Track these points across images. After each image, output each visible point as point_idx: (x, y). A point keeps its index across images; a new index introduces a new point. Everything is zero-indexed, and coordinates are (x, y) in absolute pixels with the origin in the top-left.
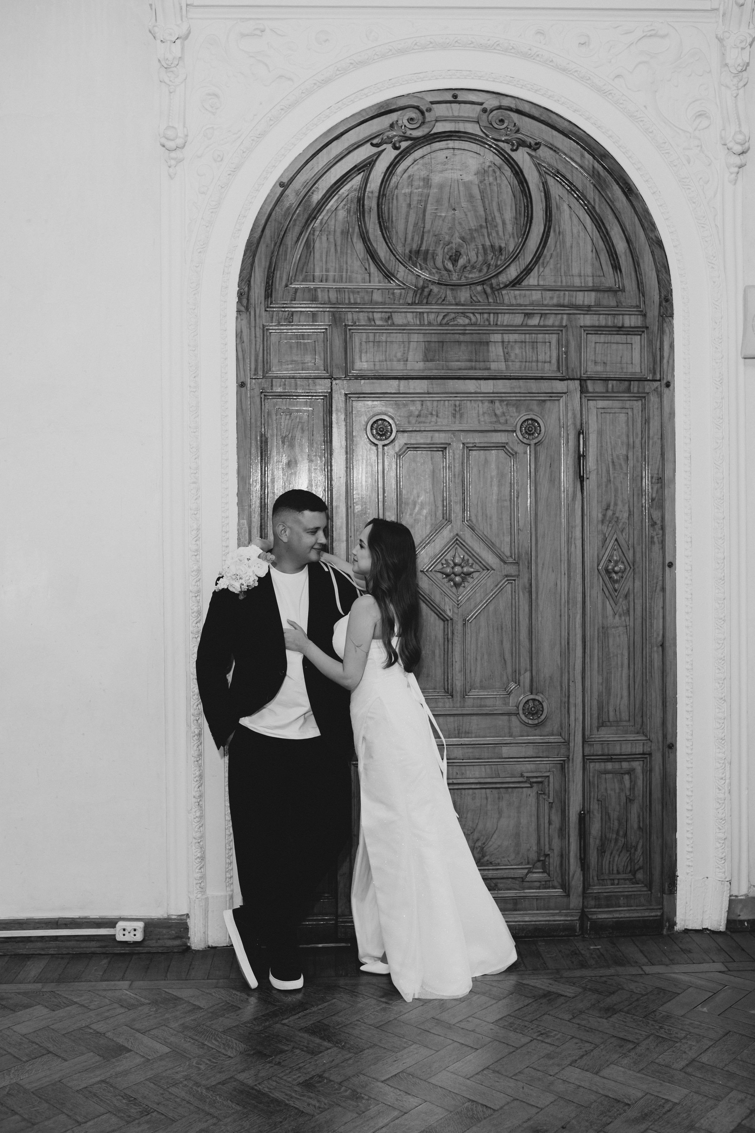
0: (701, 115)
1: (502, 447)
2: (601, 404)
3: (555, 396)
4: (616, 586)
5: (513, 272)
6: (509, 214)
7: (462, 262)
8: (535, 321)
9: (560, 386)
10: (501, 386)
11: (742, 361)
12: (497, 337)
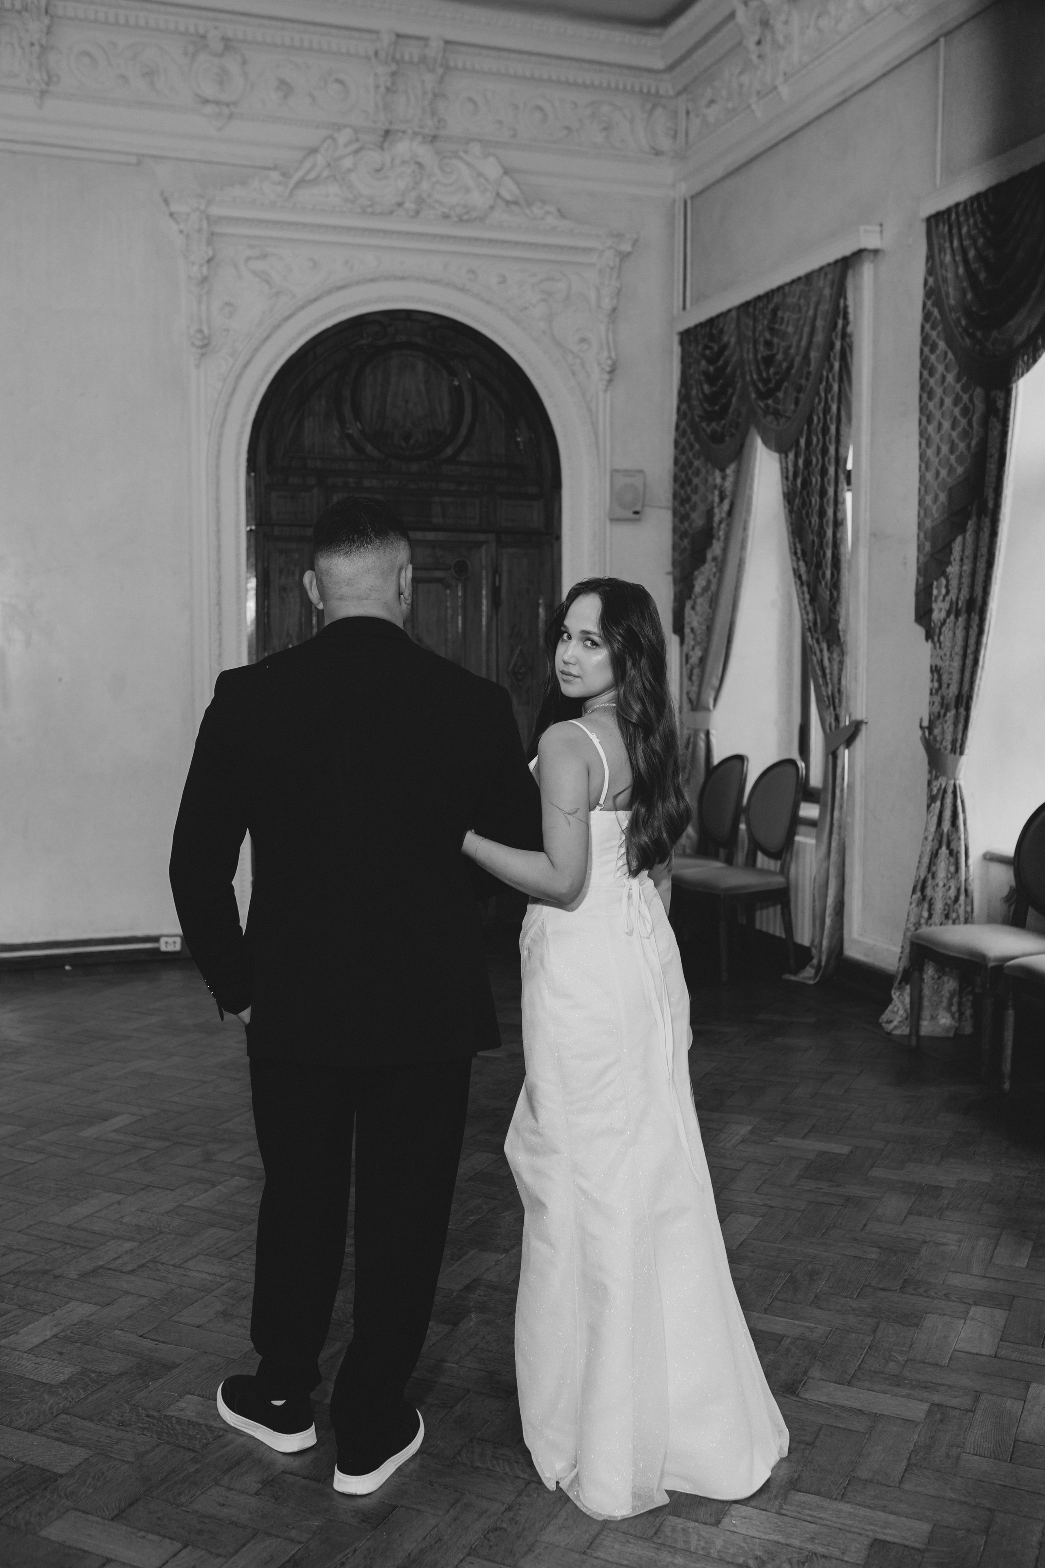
0: (583, 340)
1: (440, 581)
2: (511, 550)
3: (478, 545)
4: (521, 683)
5: (449, 451)
6: (446, 407)
7: (412, 441)
8: (464, 488)
9: (482, 537)
10: (441, 536)
11: (608, 522)
12: (437, 499)
